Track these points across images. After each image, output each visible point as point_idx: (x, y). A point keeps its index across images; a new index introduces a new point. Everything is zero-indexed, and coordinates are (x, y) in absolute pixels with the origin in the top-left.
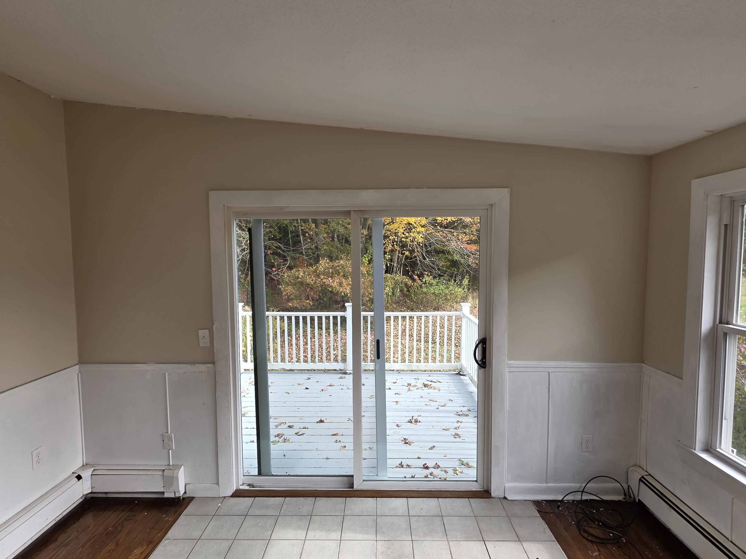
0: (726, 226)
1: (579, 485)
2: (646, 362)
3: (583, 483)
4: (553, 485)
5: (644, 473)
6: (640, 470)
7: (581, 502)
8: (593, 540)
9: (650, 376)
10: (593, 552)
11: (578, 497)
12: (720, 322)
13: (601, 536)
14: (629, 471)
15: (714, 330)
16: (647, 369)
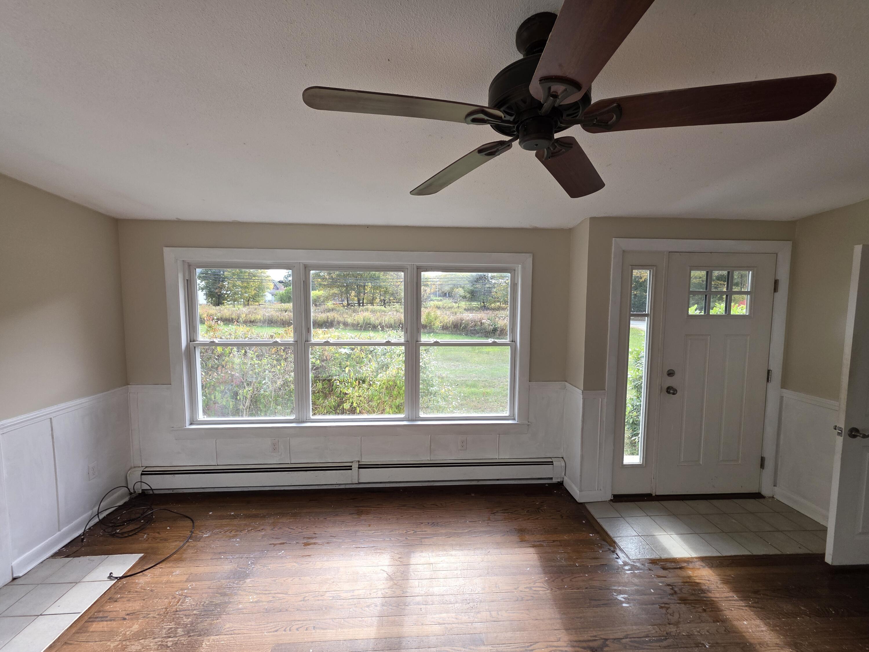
0: (187, 280)
1: (90, 512)
2: (130, 384)
3: (94, 507)
4: (67, 527)
5: (142, 469)
6: (136, 469)
7: (101, 522)
8: (134, 533)
9: (137, 393)
10: (143, 537)
11: (96, 520)
12: (190, 341)
13: (138, 526)
14: (128, 475)
15: (188, 346)
16: (132, 388)
